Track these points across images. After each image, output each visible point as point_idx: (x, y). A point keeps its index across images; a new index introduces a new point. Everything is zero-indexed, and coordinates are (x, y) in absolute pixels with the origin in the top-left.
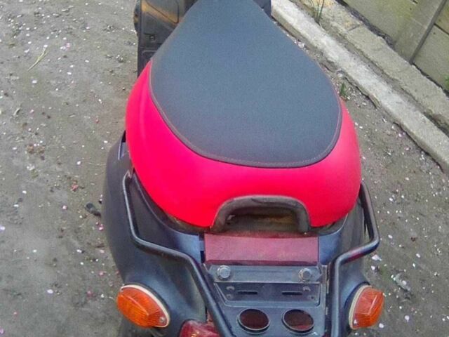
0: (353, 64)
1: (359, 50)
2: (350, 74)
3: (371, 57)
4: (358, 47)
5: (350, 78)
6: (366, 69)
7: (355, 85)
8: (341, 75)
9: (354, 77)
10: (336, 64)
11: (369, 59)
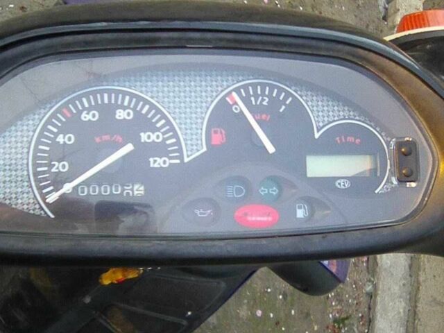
0: (396, 289)
1: (419, 283)
2: (379, 299)
3: (421, 306)
4: (421, 279)
5: (375, 303)
6: (401, 310)
7: (371, 317)
8: (369, 288)
9: (379, 307)
10: (378, 270)
11: (416, 307)
